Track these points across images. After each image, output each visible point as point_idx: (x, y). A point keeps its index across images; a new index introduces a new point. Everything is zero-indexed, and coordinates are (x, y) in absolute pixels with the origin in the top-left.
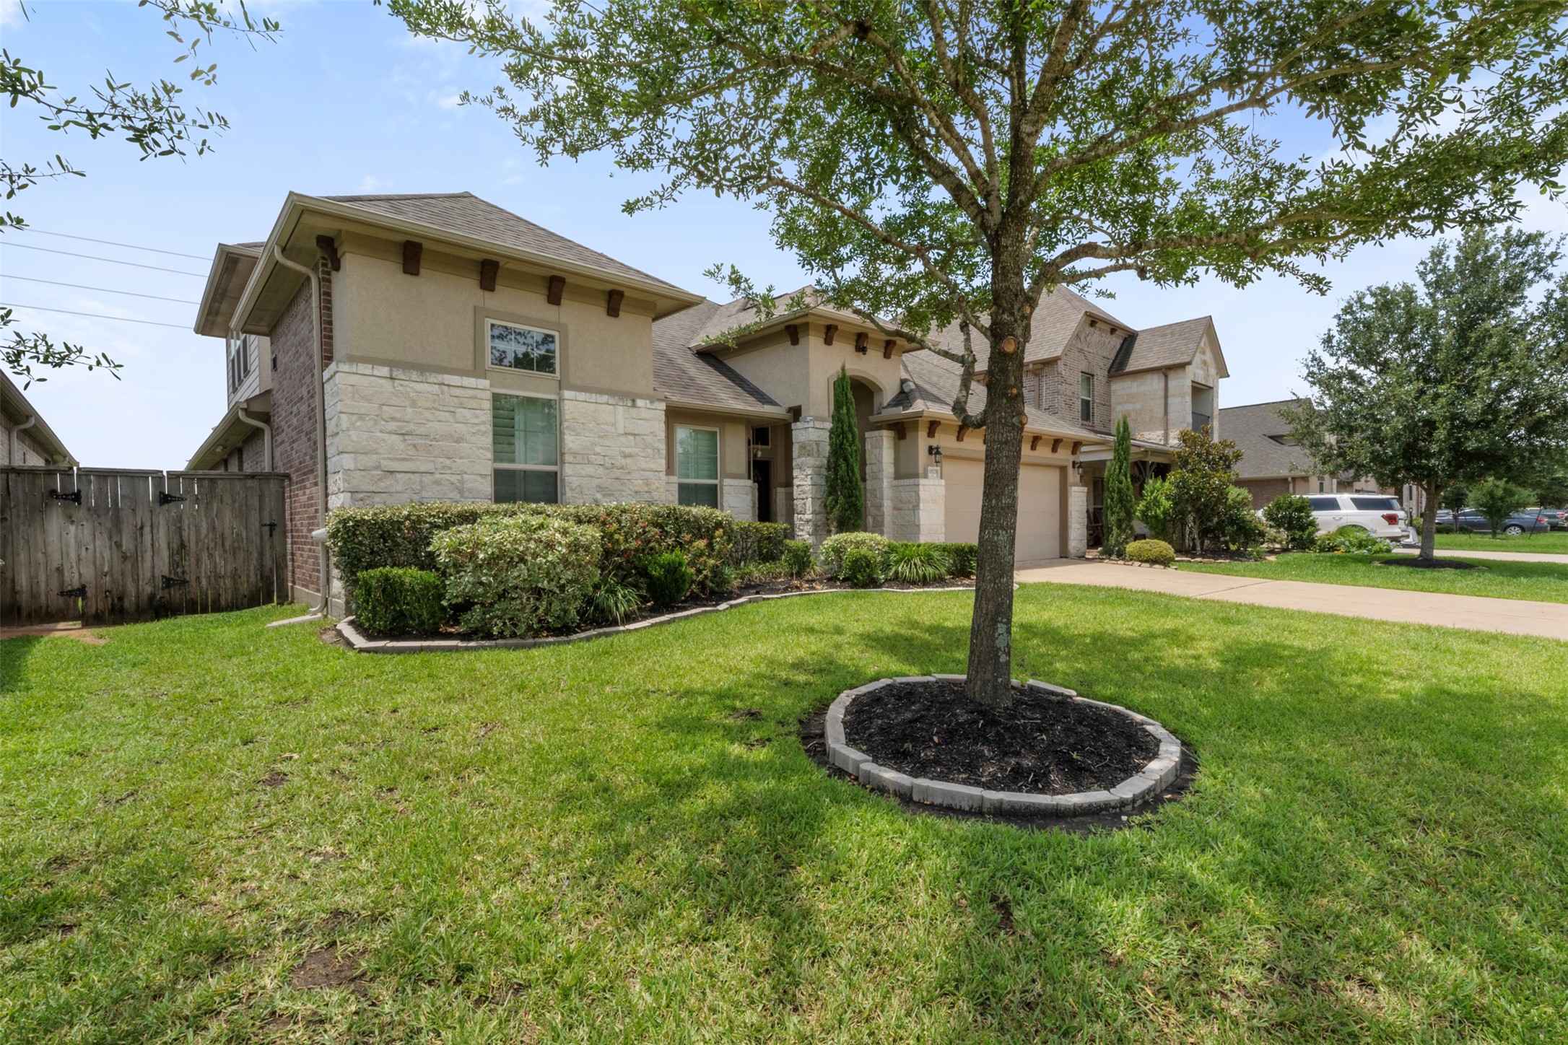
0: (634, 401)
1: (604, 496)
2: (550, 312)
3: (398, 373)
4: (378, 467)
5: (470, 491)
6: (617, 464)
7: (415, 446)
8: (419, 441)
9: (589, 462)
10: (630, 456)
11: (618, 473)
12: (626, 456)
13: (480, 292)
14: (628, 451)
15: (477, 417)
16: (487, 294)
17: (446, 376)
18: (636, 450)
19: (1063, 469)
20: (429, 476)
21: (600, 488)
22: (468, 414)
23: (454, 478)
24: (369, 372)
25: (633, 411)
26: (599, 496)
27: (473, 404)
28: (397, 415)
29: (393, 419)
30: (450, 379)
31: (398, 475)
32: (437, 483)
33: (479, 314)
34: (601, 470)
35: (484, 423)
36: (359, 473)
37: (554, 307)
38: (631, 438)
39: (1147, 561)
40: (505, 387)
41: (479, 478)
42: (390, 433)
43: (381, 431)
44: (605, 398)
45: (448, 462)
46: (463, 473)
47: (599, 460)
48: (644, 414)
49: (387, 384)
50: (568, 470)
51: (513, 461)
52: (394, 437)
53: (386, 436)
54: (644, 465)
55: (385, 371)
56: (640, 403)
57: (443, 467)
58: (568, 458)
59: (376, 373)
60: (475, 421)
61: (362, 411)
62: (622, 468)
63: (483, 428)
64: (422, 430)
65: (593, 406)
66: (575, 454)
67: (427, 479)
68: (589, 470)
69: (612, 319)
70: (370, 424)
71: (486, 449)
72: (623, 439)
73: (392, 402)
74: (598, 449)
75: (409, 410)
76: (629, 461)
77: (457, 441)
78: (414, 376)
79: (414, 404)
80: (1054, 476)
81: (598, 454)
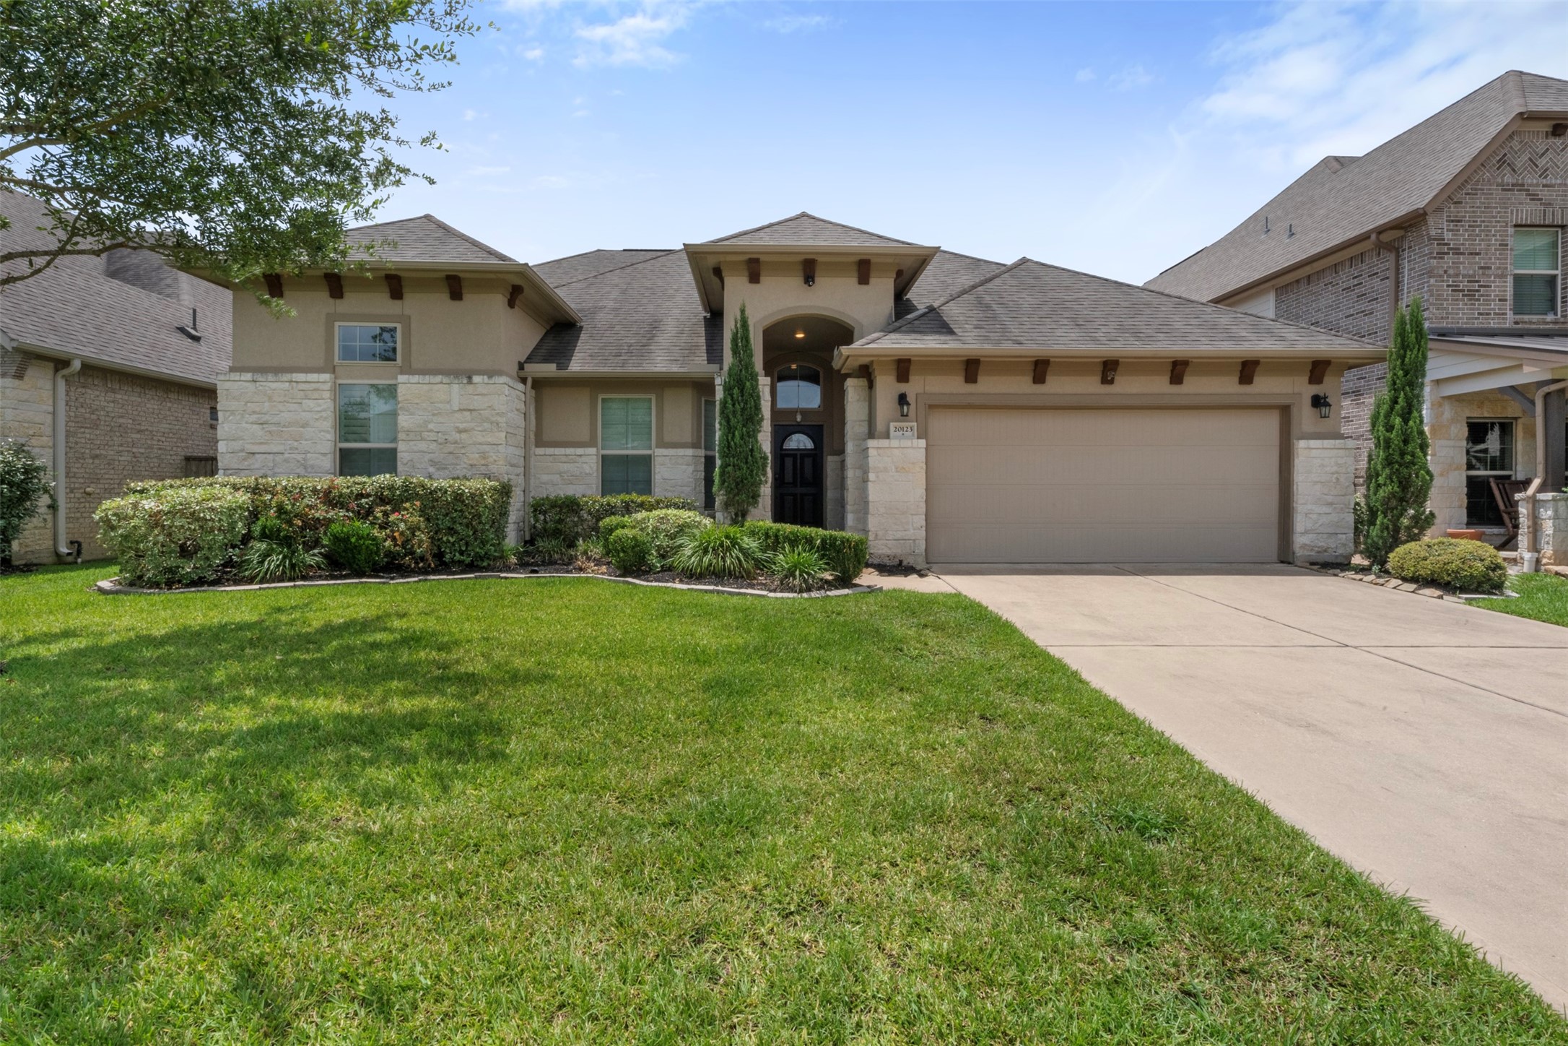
0: (470, 378)
1: (438, 469)
2: (394, 307)
3: (258, 377)
4: (242, 451)
5: (312, 467)
6: (450, 439)
7: (270, 432)
8: (274, 428)
9: (422, 439)
10: (465, 431)
11: (451, 448)
12: (460, 432)
13: (331, 301)
14: (461, 426)
15: (320, 406)
16: (338, 301)
17: (294, 375)
18: (472, 425)
19: (1285, 411)
20: (281, 456)
21: (433, 463)
22: (311, 404)
23: (299, 457)
24: (237, 378)
25: (470, 388)
26: (431, 470)
27: (316, 395)
28: (257, 409)
29: (254, 412)
30: (301, 377)
31: (257, 456)
32: (286, 461)
33: (331, 319)
34: (433, 446)
35: (324, 410)
36: (229, 455)
37: (398, 302)
38: (467, 413)
39: (1413, 580)
40: (351, 378)
41: (321, 457)
42: (252, 423)
43: (247, 423)
44: (439, 378)
45: (296, 444)
46: (307, 452)
47: (433, 436)
48: (481, 389)
49: (251, 386)
50: (401, 447)
51: (366, 441)
52: (255, 426)
53: (248, 426)
54: (481, 439)
55: (248, 376)
56: (476, 379)
57: (291, 449)
58: (401, 436)
59: (243, 378)
60: (319, 409)
61: (233, 408)
62: (456, 443)
63: (324, 414)
64: (276, 419)
65: (425, 387)
66: (408, 432)
67: (279, 458)
68: (422, 446)
69: (457, 303)
70: (239, 417)
71: (328, 432)
72: (458, 415)
73: (255, 400)
74: (431, 426)
75: (267, 404)
76: (464, 436)
77: (303, 427)
78: (270, 377)
79: (270, 399)
80: (1269, 425)
81: (431, 431)
